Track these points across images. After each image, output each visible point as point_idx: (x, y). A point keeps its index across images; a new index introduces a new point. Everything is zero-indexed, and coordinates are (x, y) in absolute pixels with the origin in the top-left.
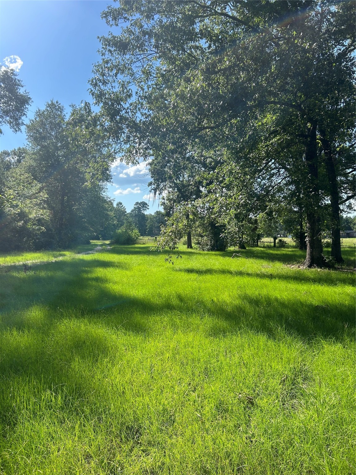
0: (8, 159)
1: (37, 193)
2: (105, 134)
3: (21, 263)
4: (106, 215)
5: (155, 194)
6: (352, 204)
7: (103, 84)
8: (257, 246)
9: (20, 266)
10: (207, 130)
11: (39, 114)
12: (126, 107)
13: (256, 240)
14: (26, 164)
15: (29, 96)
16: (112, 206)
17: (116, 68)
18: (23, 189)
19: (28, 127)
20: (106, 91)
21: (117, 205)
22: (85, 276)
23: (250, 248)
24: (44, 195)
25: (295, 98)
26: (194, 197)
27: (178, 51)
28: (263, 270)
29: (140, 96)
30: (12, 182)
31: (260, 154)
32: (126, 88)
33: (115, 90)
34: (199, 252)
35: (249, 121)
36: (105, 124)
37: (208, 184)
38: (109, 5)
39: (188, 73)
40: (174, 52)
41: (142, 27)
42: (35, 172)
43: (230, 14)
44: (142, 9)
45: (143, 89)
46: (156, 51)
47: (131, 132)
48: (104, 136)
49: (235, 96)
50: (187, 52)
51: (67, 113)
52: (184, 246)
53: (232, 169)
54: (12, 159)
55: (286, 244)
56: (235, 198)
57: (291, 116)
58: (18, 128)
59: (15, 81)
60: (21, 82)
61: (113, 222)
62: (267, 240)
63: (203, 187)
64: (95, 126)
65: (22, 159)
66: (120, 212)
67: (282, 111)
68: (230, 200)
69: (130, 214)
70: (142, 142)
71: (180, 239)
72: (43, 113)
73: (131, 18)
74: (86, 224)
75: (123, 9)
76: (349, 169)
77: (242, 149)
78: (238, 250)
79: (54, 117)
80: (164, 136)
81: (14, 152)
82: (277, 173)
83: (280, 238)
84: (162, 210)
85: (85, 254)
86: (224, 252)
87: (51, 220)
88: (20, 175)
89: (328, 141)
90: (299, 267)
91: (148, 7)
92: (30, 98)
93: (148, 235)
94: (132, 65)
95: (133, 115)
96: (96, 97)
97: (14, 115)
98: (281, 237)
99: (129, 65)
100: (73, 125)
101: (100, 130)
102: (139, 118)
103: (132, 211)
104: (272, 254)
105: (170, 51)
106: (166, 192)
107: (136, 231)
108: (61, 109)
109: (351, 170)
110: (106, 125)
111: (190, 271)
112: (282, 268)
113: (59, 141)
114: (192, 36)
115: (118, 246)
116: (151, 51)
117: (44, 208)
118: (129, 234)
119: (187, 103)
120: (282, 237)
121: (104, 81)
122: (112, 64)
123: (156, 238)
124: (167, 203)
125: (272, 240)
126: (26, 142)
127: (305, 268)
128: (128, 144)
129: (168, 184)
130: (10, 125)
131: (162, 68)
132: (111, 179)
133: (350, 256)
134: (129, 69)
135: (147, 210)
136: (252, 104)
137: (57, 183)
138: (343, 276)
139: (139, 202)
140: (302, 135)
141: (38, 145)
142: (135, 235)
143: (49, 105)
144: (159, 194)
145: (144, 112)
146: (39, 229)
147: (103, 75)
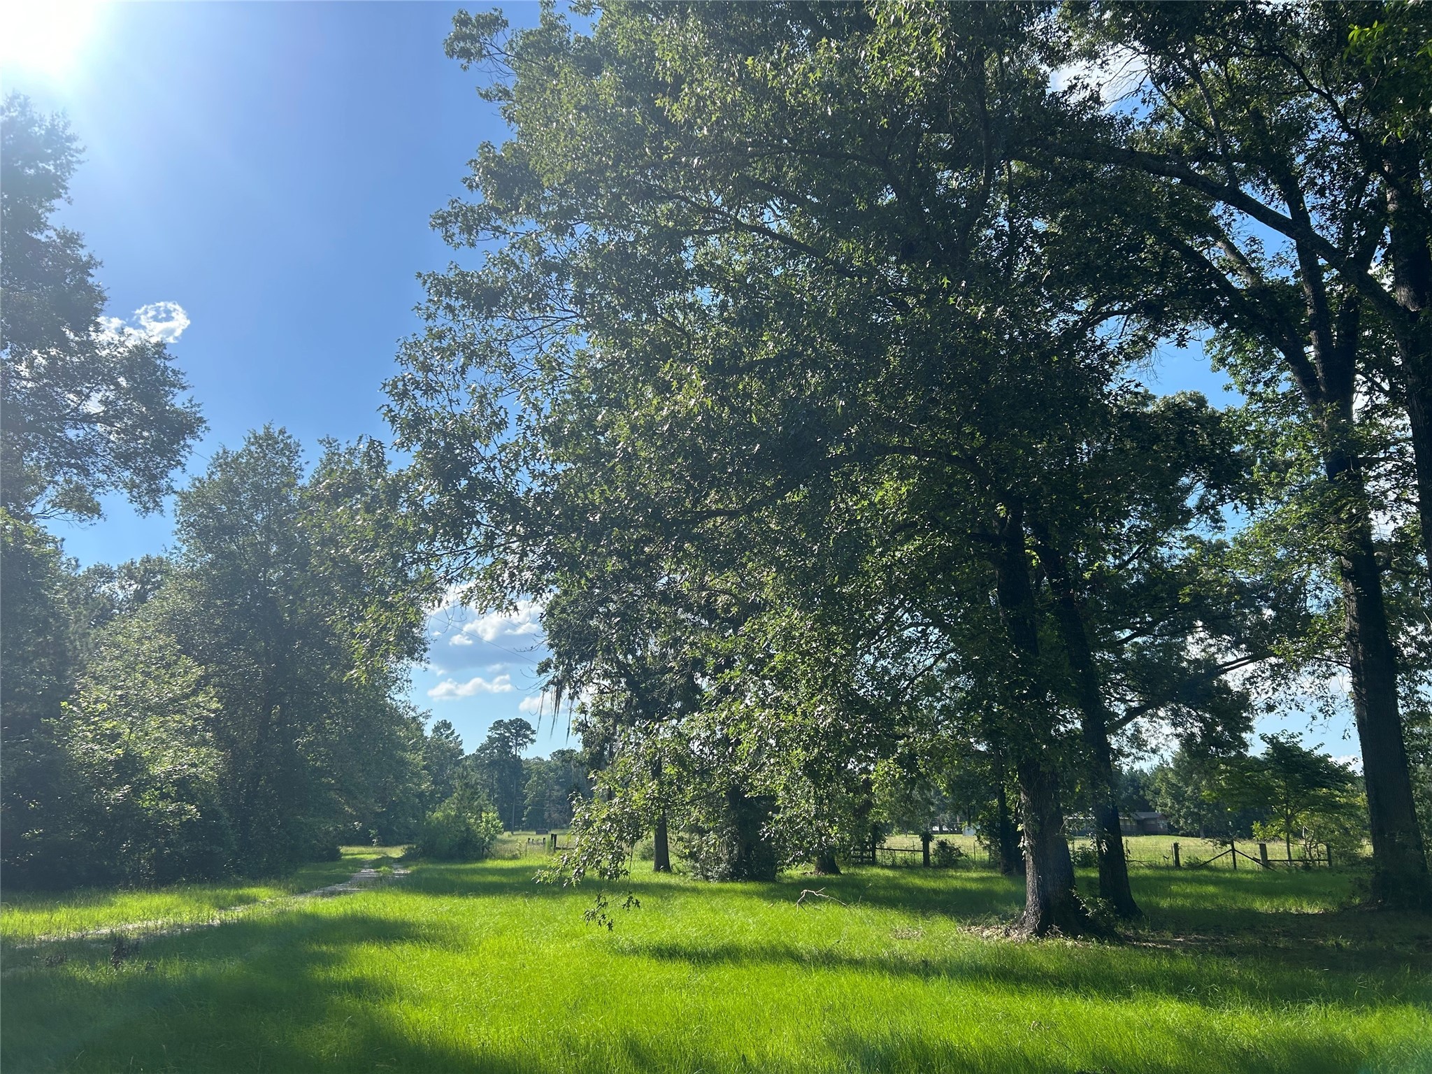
0: (107, 591)
1: (186, 697)
2: (422, 526)
3: (105, 931)
4: (398, 762)
5: (559, 696)
6: (1143, 730)
7: (425, 393)
8: (873, 862)
9: (99, 941)
10: (719, 520)
11: (225, 462)
12: (488, 455)
13: (867, 844)
14: (162, 606)
15: (198, 415)
16: (418, 733)
17: (463, 351)
18: (144, 683)
19: (184, 497)
20: (432, 411)
21: (434, 731)
22: (320, 974)
23: (851, 870)
24: (210, 703)
25: (957, 438)
26: (678, 705)
27: (638, 314)
28: (898, 945)
29: (529, 427)
30: (111, 660)
31: (868, 586)
32: (490, 404)
33: (457, 410)
34: (693, 884)
35: (832, 497)
36: (422, 500)
37: (719, 669)
38: (455, 198)
39: (665, 370)
40: (626, 316)
41: (540, 251)
42: (187, 632)
43: (774, 227)
44: (544, 209)
45: (539, 410)
46: (578, 312)
47: (498, 525)
48: (420, 532)
49: (792, 433)
50: (661, 317)
51: (307, 463)
52: (644, 863)
53: (792, 627)
54: (119, 592)
55: (961, 855)
56: (804, 713)
57: (950, 486)
58: (155, 501)
59: (162, 374)
60: (180, 376)
61: (419, 785)
62: (902, 843)
63: (704, 675)
64: (393, 504)
65: (150, 590)
66: (443, 752)
67: (925, 471)
68: (790, 718)
69: (475, 757)
70: (531, 550)
71: (632, 842)
72: (235, 460)
73: (511, 229)
74: (333, 795)
75: (492, 208)
76: (1121, 629)
77: (819, 570)
78: (814, 876)
79: (269, 471)
80: (595, 533)
81: (129, 570)
82: (919, 638)
83: (942, 837)
84: (576, 744)
85: (323, 895)
86: (772, 885)
87: (221, 781)
88: (139, 641)
89: (1058, 553)
90: (1008, 935)
91: (560, 206)
92: (201, 420)
93: (527, 828)
94: (508, 343)
95: (507, 476)
96: (401, 427)
97: (147, 466)
98: (941, 832)
99: (500, 344)
100: (328, 502)
101: (406, 516)
102: (525, 483)
103: (482, 749)
104: (920, 890)
105: (616, 312)
106: (592, 689)
107: (491, 815)
108: (291, 451)
109: (1128, 633)
110: (426, 501)
111: (667, 953)
112: (956, 940)
113: (272, 540)
114: (677, 279)
115: (430, 866)
116: (565, 310)
117: (204, 742)
118: (469, 824)
119: (663, 447)
120: (946, 833)
121: (428, 385)
122: (454, 340)
123: (554, 836)
124: (594, 726)
125: (917, 841)
126: (174, 541)
127: (1024, 936)
128: (490, 554)
129: (599, 664)
130: (131, 492)
131: (592, 353)
132: (425, 650)
133: (1157, 896)
134: (501, 354)
135: (529, 745)
136: (842, 452)
137: (254, 664)
138: (1146, 963)
139: (506, 721)
140: (984, 535)
141: (209, 550)
142: (487, 829)
143: (256, 438)
144: (571, 698)
145: (539, 468)
146: (179, 813)
147: (426, 368)
